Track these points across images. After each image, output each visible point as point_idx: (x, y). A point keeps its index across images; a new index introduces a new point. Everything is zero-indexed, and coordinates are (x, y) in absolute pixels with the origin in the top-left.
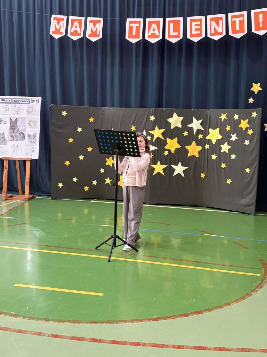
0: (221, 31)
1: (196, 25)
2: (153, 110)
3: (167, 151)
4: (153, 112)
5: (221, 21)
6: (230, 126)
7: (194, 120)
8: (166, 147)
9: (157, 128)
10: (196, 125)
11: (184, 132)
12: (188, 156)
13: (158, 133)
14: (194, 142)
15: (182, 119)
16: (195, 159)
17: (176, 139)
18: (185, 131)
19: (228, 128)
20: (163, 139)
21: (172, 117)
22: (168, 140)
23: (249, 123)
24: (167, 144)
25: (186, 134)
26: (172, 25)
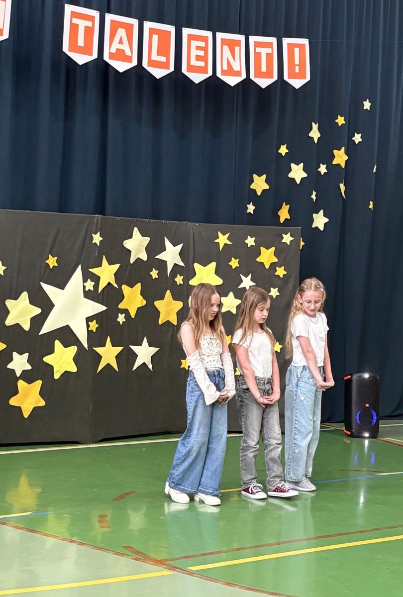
0: (239, 70)
1: (198, 48)
2: (99, 220)
3: (124, 315)
4: (99, 225)
5: (238, 48)
6: (238, 260)
7: (168, 243)
8: (121, 306)
9: (105, 262)
10: (171, 255)
11: (152, 271)
12: (160, 323)
13: (107, 273)
14: (168, 293)
15: (148, 242)
16: (171, 329)
17: (138, 286)
18: (154, 269)
19: (234, 263)
20: (116, 286)
21: (131, 237)
22: (125, 289)
23: (276, 254)
24: (123, 297)
25: (154, 274)
26: (155, 38)
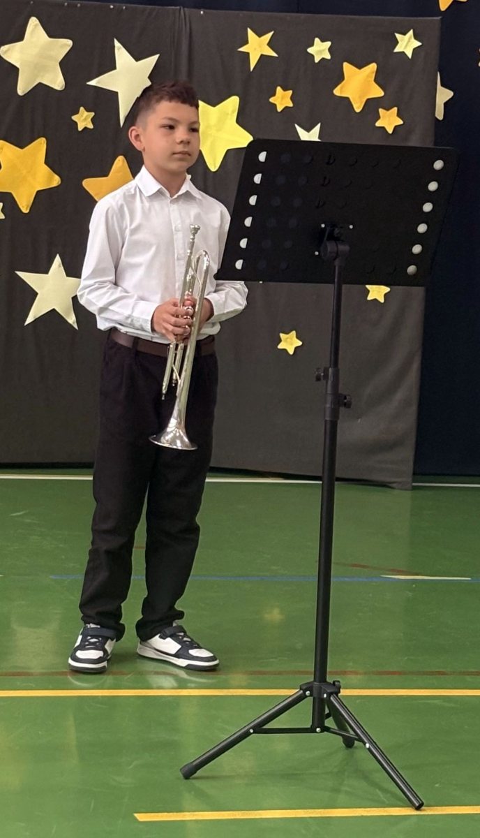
6: (290, 92)
7: (122, 55)
10: (128, 78)
11: (77, 112)
14: (120, 162)
15: (68, 49)
17: (40, 146)
18: (82, 109)
19: (282, 99)
21: (19, 37)
23: (380, 79)
